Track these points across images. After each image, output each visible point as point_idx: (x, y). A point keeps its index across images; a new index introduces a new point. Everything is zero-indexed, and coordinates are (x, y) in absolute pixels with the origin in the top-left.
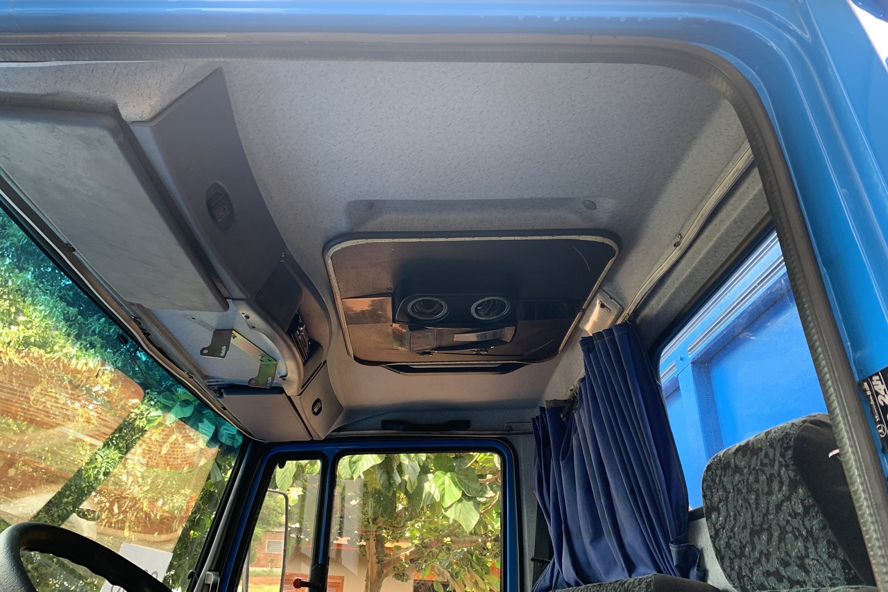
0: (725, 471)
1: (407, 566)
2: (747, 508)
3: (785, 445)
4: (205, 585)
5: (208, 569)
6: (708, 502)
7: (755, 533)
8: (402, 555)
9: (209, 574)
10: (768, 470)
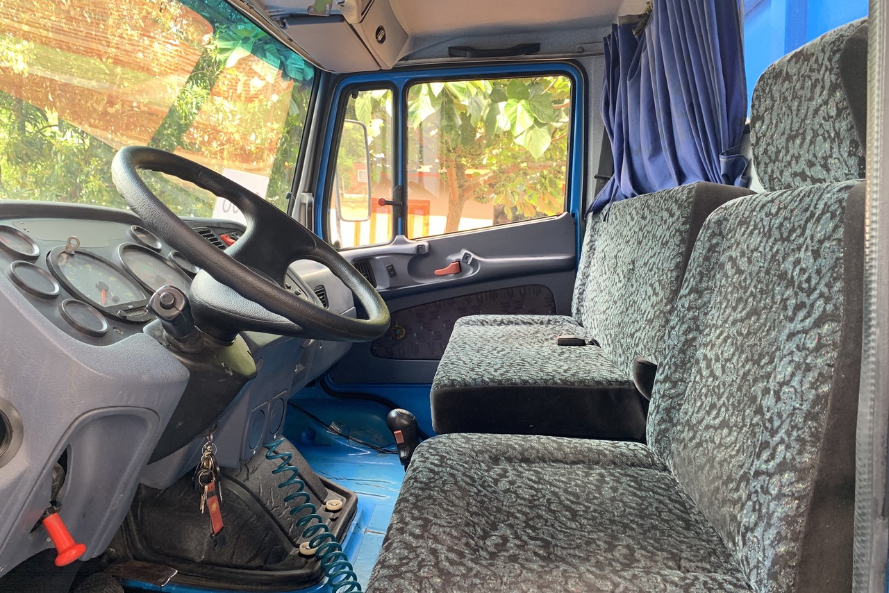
0: (776, 80)
1: (486, 189)
2: (788, 115)
3: (835, 48)
4: (302, 204)
5: (302, 190)
6: (755, 112)
7: (791, 138)
8: (481, 180)
9: (303, 196)
10: (815, 76)
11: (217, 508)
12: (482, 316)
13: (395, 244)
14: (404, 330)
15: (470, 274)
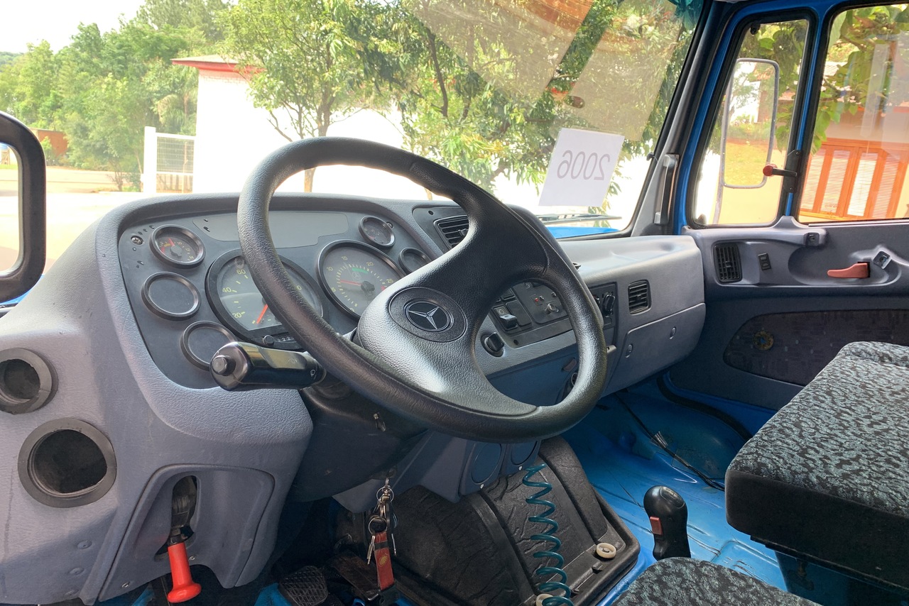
4: (664, 168)
5: (667, 152)
9: (666, 158)
11: (387, 562)
12: (888, 345)
13: (778, 227)
14: (772, 340)
15: (883, 282)
